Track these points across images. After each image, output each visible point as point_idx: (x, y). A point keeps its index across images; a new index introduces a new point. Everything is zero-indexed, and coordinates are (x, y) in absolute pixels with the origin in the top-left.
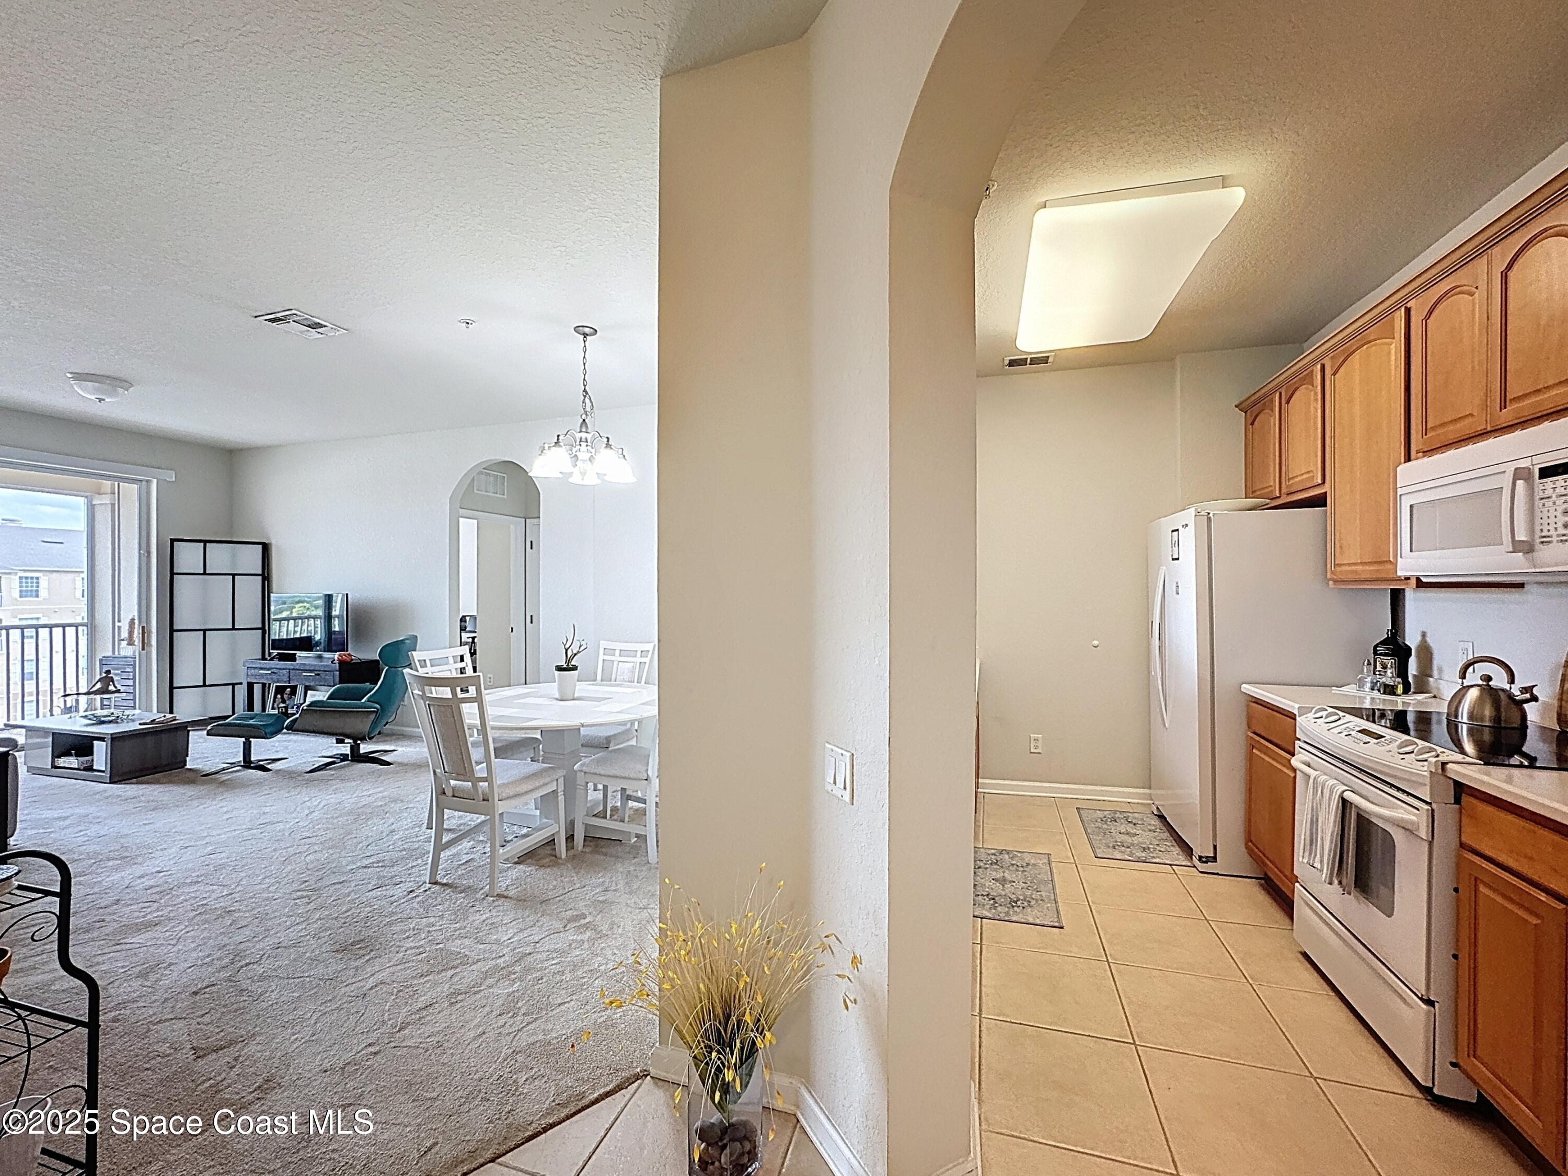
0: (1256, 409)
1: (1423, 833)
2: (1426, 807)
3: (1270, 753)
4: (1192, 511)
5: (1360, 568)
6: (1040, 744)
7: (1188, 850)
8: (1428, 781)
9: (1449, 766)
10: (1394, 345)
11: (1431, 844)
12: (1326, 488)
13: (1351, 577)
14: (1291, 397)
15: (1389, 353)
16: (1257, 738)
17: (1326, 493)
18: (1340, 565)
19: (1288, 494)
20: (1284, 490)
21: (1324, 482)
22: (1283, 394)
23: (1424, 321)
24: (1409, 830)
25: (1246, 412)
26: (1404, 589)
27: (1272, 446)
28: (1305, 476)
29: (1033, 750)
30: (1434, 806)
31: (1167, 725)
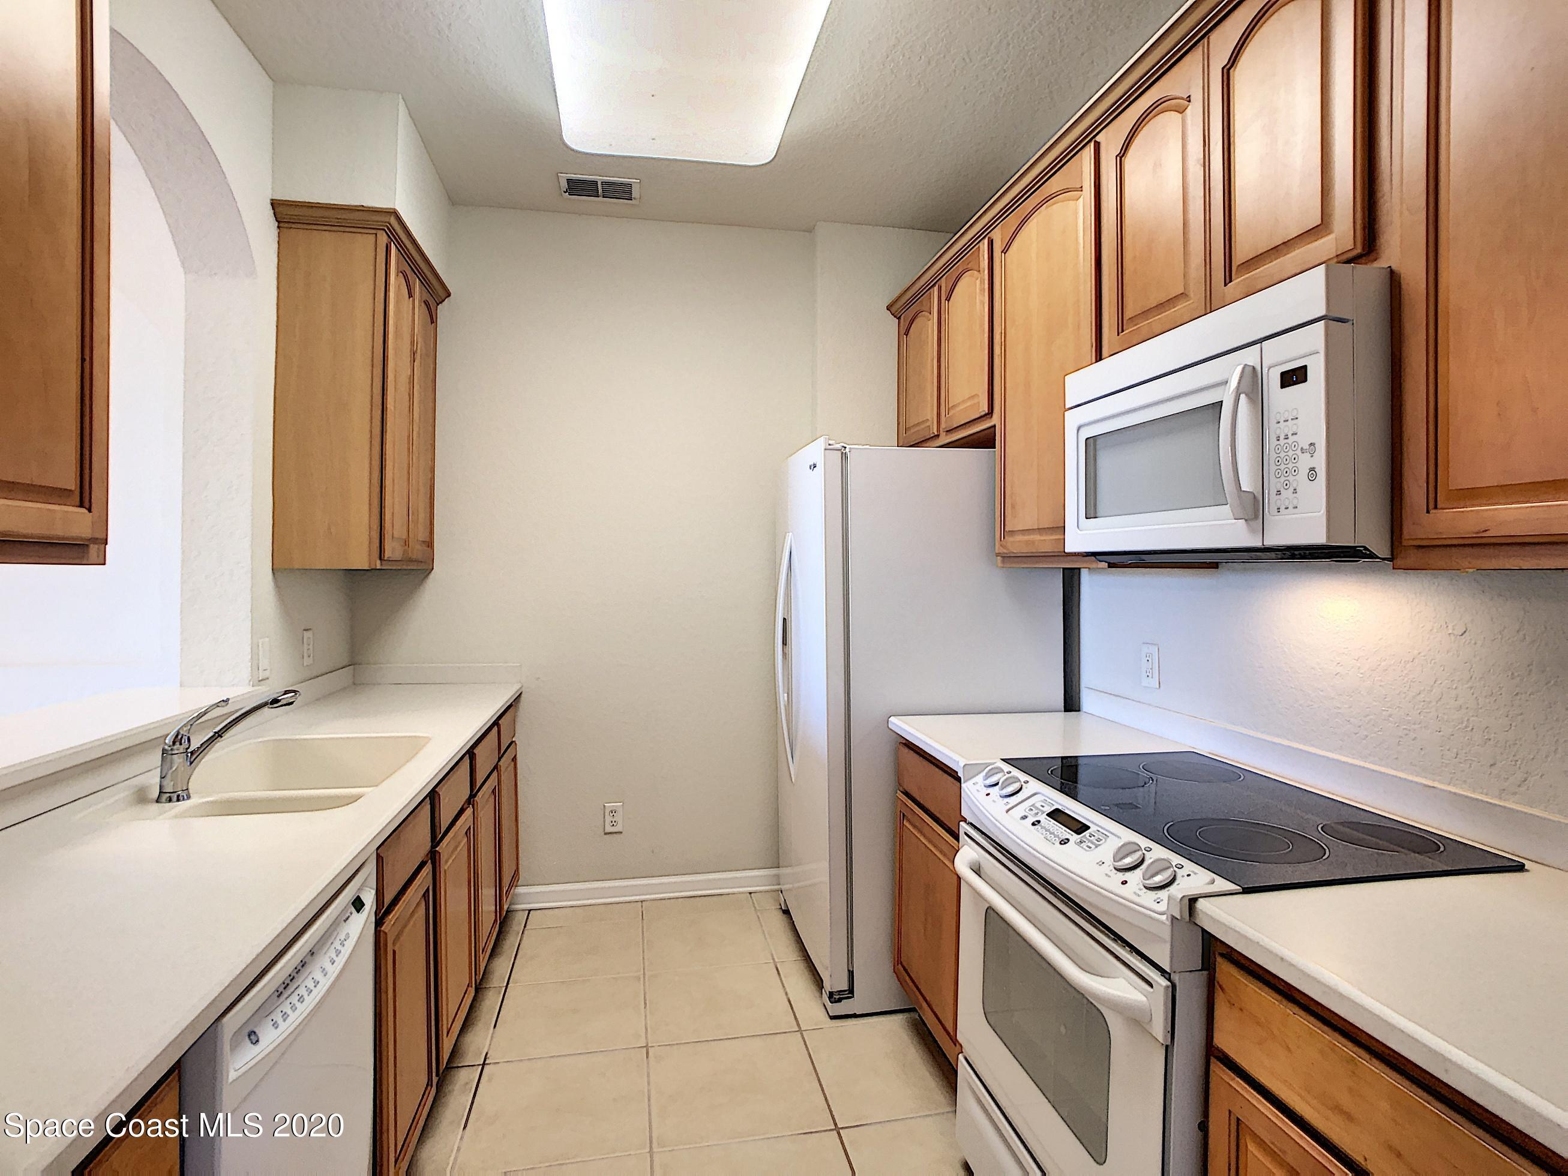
0: (910, 313)
1: (1159, 1028)
2: (1165, 983)
3: (926, 830)
4: (821, 443)
5: (1037, 537)
6: (618, 817)
7: (819, 982)
8: (1166, 934)
9: (1201, 904)
10: (1081, 199)
11: (1168, 1050)
12: (995, 420)
13: (1025, 550)
14: (952, 290)
15: (1076, 213)
16: (910, 803)
17: (994, 426)
18: (1012, 532)
19: (949, 432)
20: (943, 425)
21: (990, 413)
22: (943, 289)
23: (1118, 158)
24: (1137, 1020)
25: (899, 318)
26: (1079, 569)
27: (929, 365)
28: (969, 404)
29: (609, 829)
30: (1175, 978)
31: (793, 780)
